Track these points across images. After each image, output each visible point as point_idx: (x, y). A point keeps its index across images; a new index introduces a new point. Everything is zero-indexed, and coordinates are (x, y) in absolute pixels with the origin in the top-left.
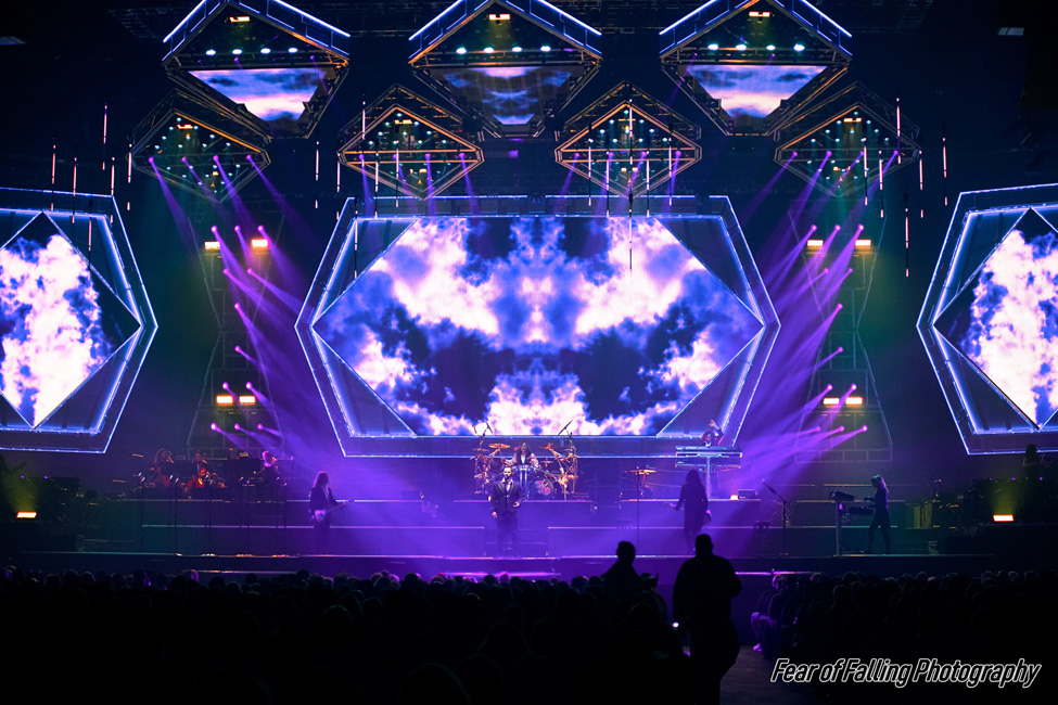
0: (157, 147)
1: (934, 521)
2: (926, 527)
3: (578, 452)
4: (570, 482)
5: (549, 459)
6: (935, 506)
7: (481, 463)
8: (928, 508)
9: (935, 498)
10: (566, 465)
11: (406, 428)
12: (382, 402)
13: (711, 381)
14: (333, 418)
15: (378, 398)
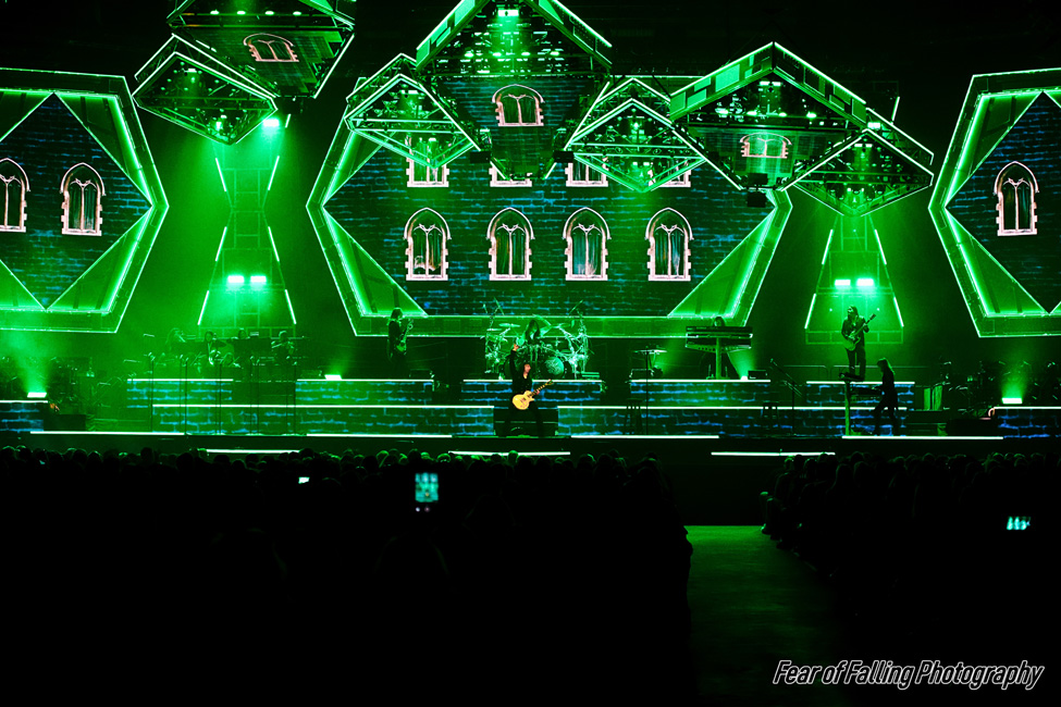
0: (163, 89)
1: (943, 404)
2: (936, 408)
3: (588, 332)
4: (580, 362)
5: (559, 339)
6: (945, 388)
7: (491, 344)
8: (938, 390)
9: (945, 379)
10: (576, 345)
11: (416, 308)
12: (393, 282)
13: (723, 262)
14: (344, 297)
15: (390, 278)
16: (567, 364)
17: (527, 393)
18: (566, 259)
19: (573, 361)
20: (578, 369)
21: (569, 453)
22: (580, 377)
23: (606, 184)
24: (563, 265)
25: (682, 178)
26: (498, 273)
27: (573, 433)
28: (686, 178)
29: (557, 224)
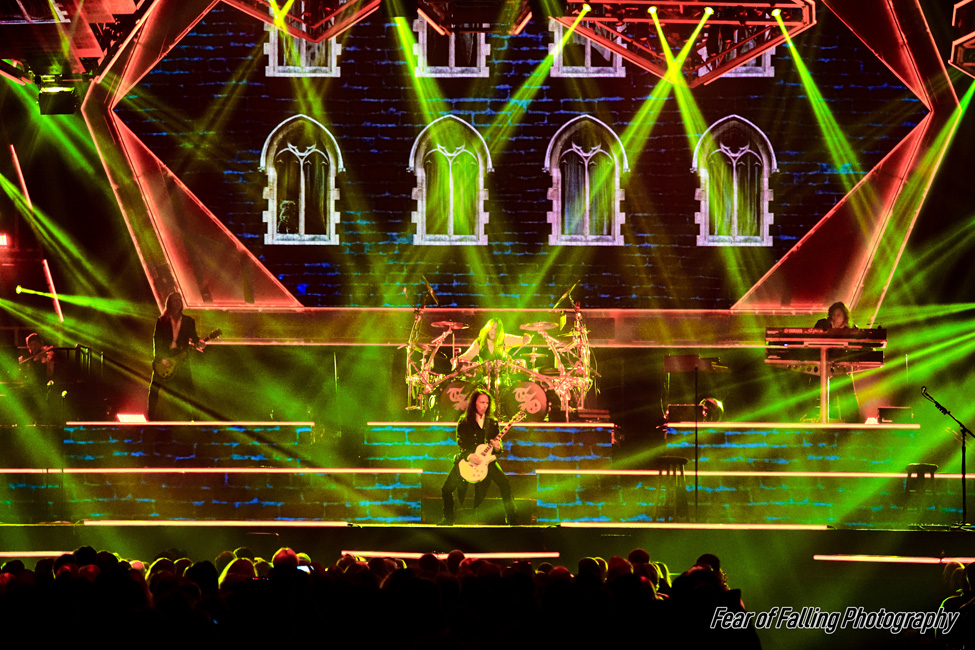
3: (591, 337)
4: (575, 390)
11: (283, 295)
12: (241, 247)
13: (832, 212)
14: (152, 275)
15: (236, 240)
16: (551, 396)
17: (481, 448)
18: (549, 206)
19: (562, 390)
20: (573, 403)
21: (556, 555)
22: (575, 417)
23: (621, 73)
24: (545, 217)
25: (759, 62)
26: (428, 231)
27: (563, 517)
28: (768, 60)
29: (534, 144)
